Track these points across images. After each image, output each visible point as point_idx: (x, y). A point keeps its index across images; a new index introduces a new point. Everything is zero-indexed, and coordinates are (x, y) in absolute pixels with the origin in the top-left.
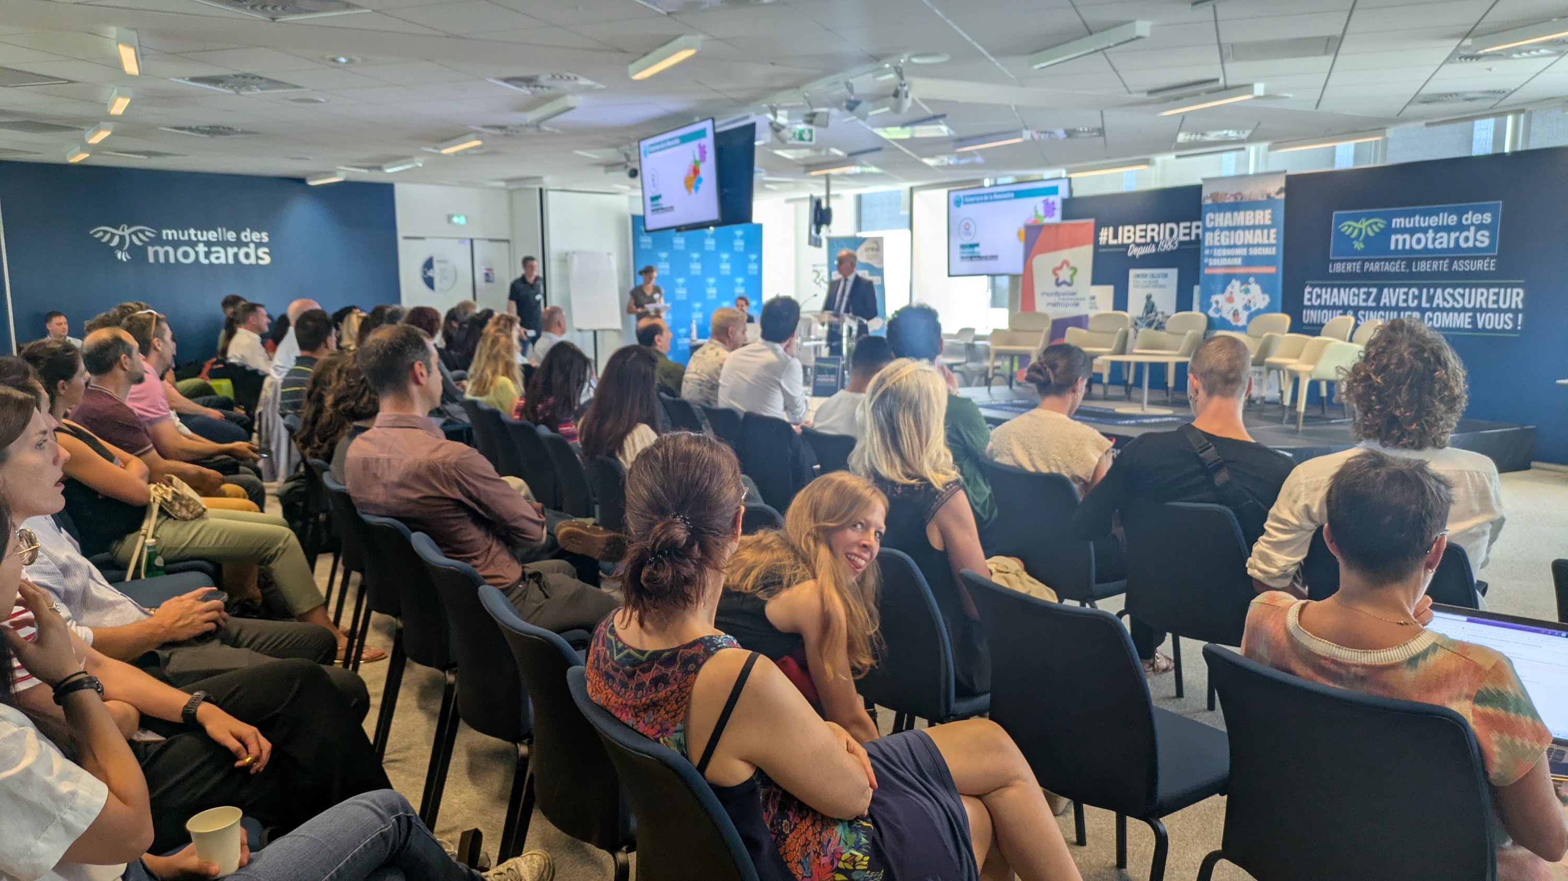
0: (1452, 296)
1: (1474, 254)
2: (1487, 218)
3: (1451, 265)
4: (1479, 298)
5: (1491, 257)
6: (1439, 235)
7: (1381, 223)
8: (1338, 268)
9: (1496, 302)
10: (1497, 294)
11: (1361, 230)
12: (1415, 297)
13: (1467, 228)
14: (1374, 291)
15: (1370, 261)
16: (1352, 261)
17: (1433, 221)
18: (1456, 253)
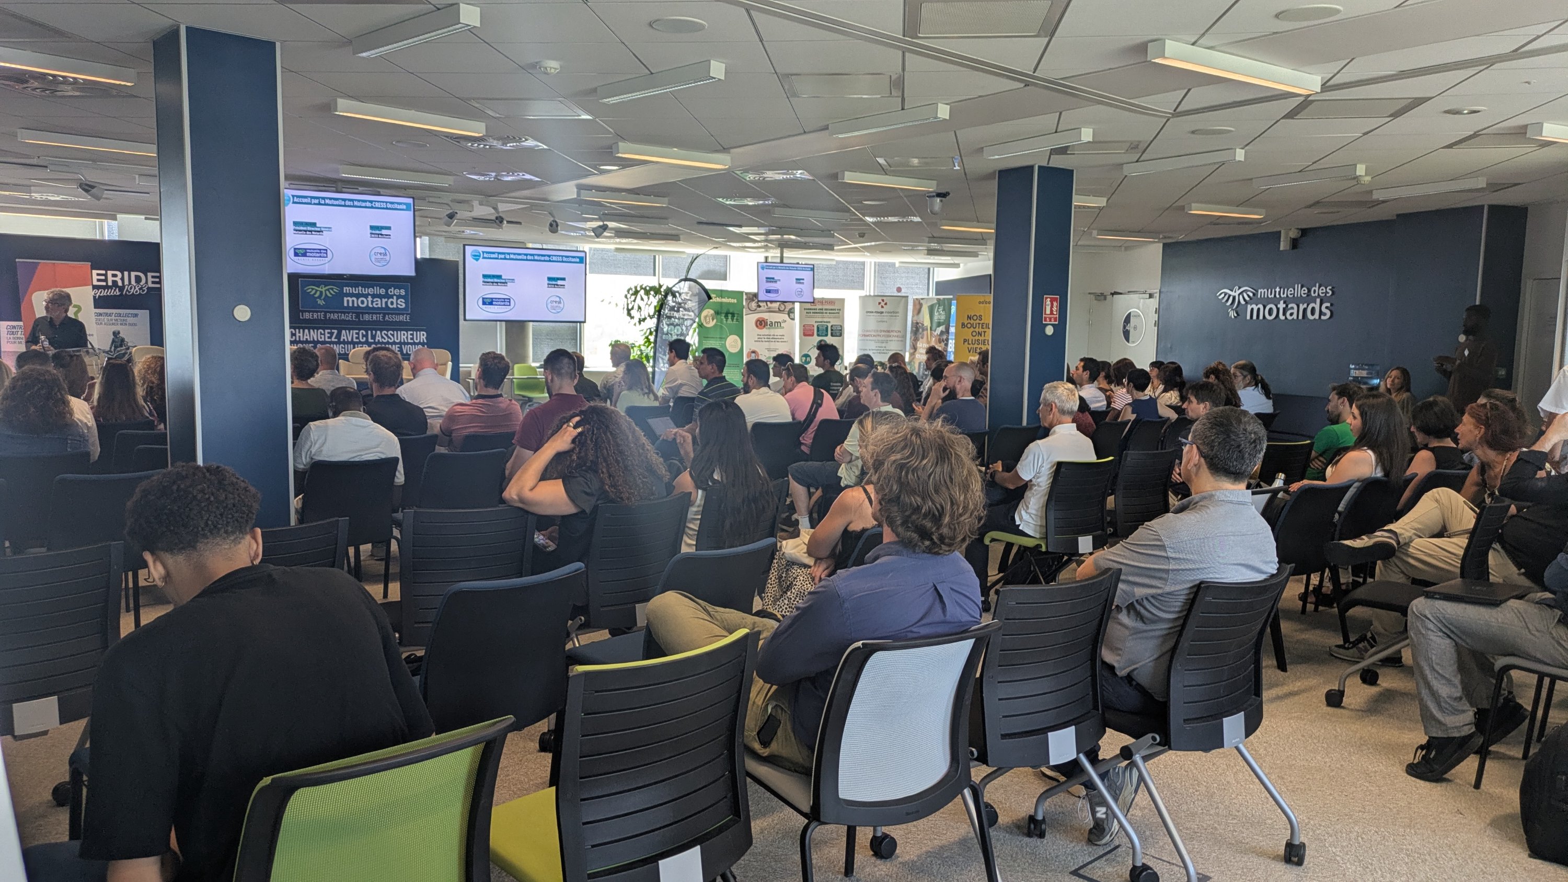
0: (387, 335)
1: (398, 312)
2: (403, 292)
3: (384, 317)
4: (402, 336)
5: (407, 314)
6: (375, 300)
7: (336, 290)
8: (307, 316)
9: (412, 339)
10: (412, 335)
11: (321, 292)
12: (363, 336)
13: (392, 297)
14: (336, 331)
15: (330, 312)
16: (317, 312)
17: (370, 291)
18: (386, 311)
